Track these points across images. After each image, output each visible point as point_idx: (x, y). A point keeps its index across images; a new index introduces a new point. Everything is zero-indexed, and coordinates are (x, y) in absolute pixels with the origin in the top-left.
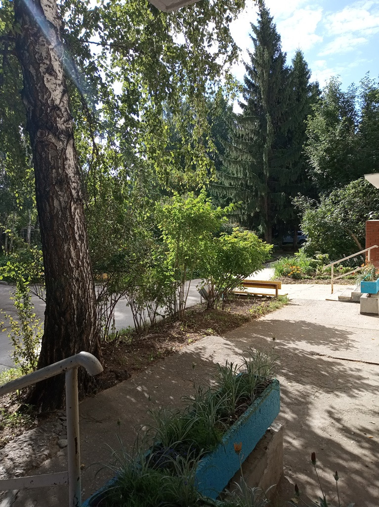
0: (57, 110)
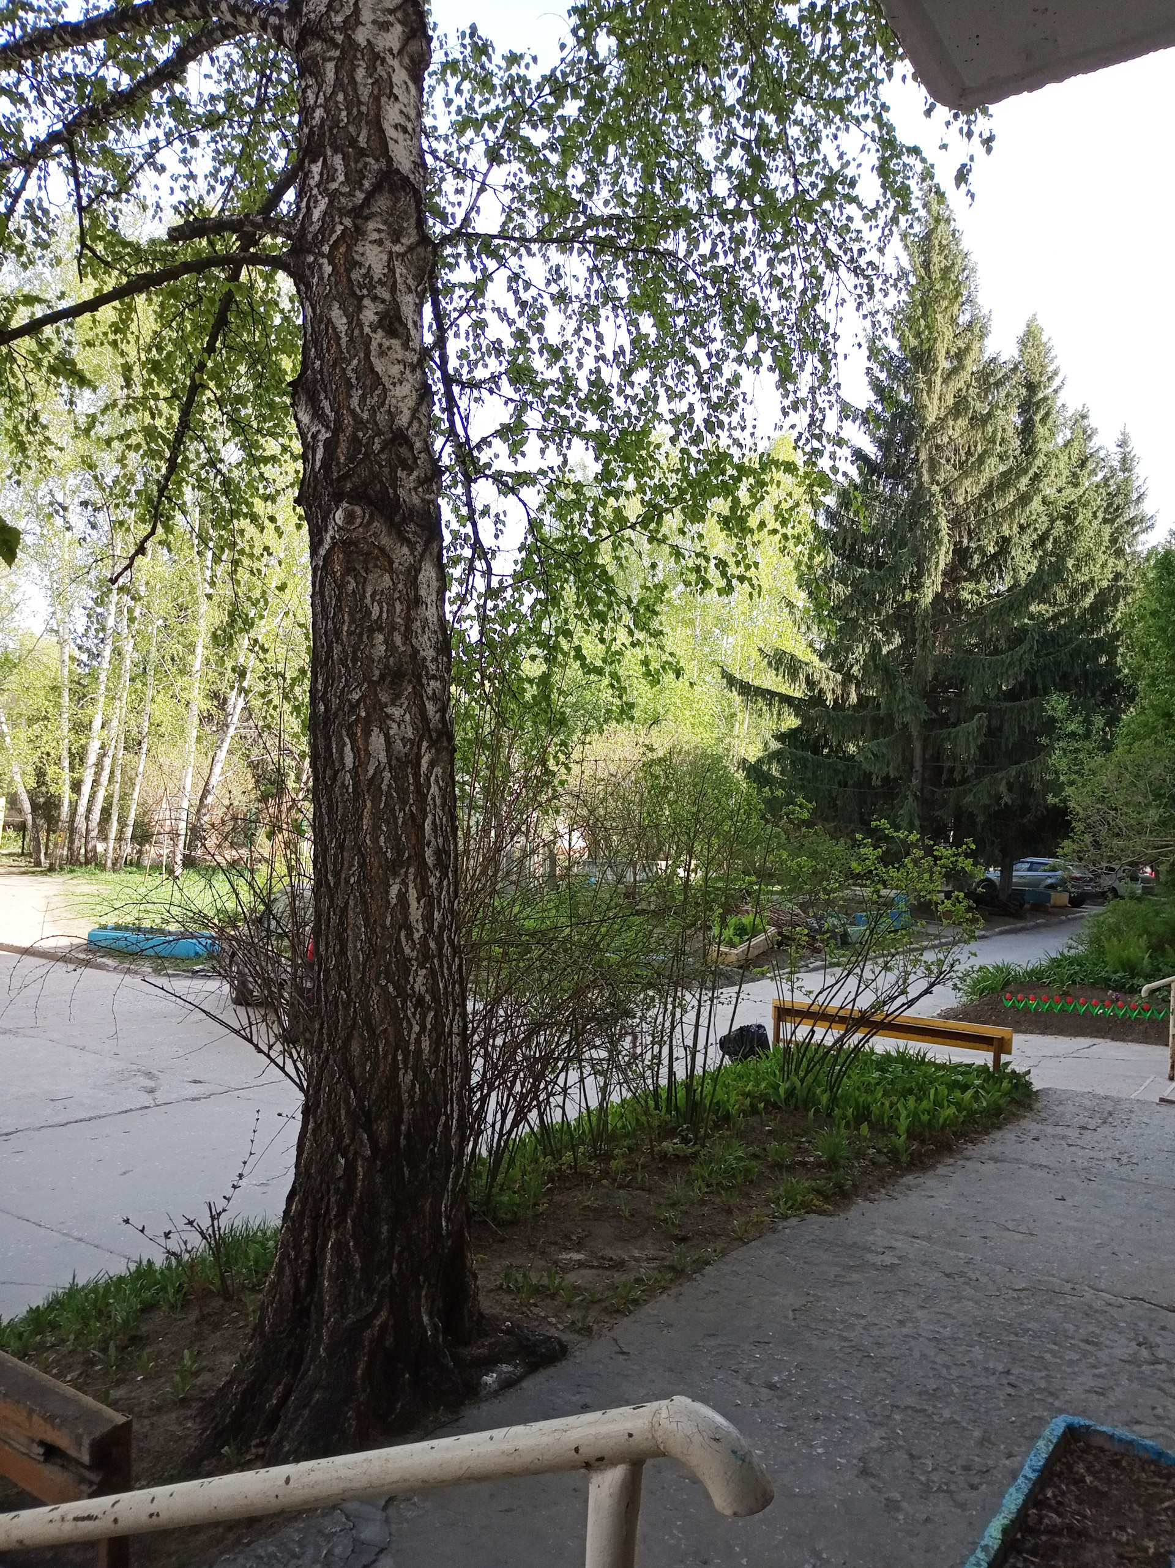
0: (400, 445)
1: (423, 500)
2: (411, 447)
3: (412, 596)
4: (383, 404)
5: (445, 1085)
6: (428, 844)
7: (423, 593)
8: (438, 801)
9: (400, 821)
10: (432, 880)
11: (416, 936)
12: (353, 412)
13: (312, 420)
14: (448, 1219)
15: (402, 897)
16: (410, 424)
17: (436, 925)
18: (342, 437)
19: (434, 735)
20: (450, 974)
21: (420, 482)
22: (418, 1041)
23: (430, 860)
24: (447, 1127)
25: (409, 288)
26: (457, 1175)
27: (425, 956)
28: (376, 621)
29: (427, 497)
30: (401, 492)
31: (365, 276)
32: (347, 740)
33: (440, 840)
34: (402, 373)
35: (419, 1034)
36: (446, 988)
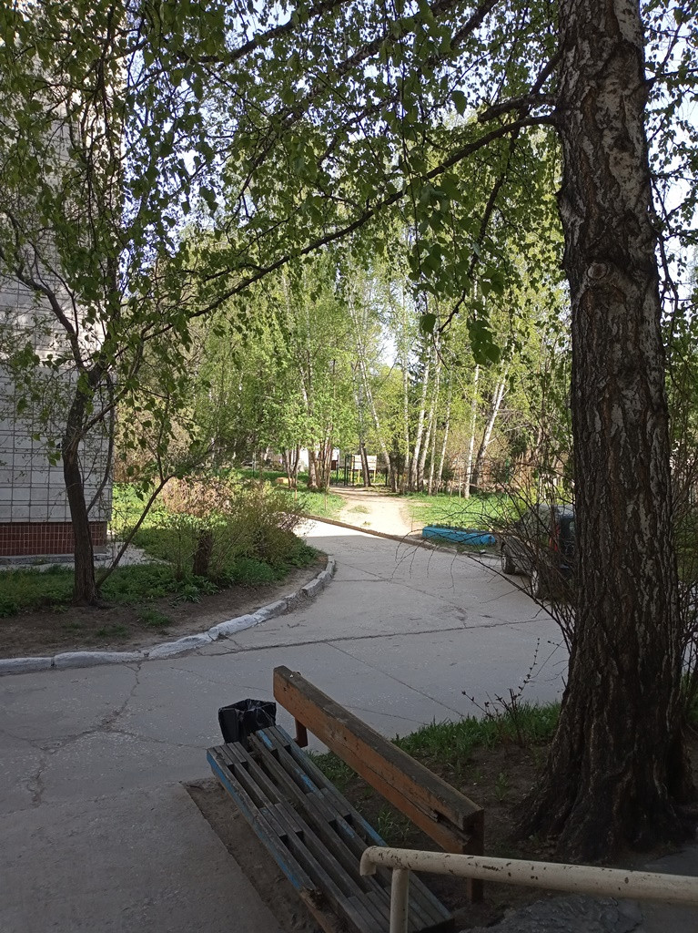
0: (630, 220)
1: (645, 254)
2: (637, 221)
3: (639, 318)
4: (618, 196)
5: (667, 637)
6: (652, 479)
7: (646, 314)
8: (658, 451)
9: (633, 464)
10: (655, 502)
11: (645, 538)
12: (598, 205)
13: (571, 214)
14: (670, 722)
15: (636, 513)
16: (636, 206)
17: (658, 532)
18: (591, 221)
19: (655, 407)
20: (669, 564)
21: (643, 243)
22: (648, 606)
23: (654, 490)
24: (669, 663)
25: (634, 117)
26: (676, 694)
27: (652, 552)
28: (615, 336)
29: (648, 252)
30: (631, 251)
31: (604, 116)
32: (597, 413)
33: (660, 476)
34: (630, 174)
35: (649, 602)
36: (666, 573)
